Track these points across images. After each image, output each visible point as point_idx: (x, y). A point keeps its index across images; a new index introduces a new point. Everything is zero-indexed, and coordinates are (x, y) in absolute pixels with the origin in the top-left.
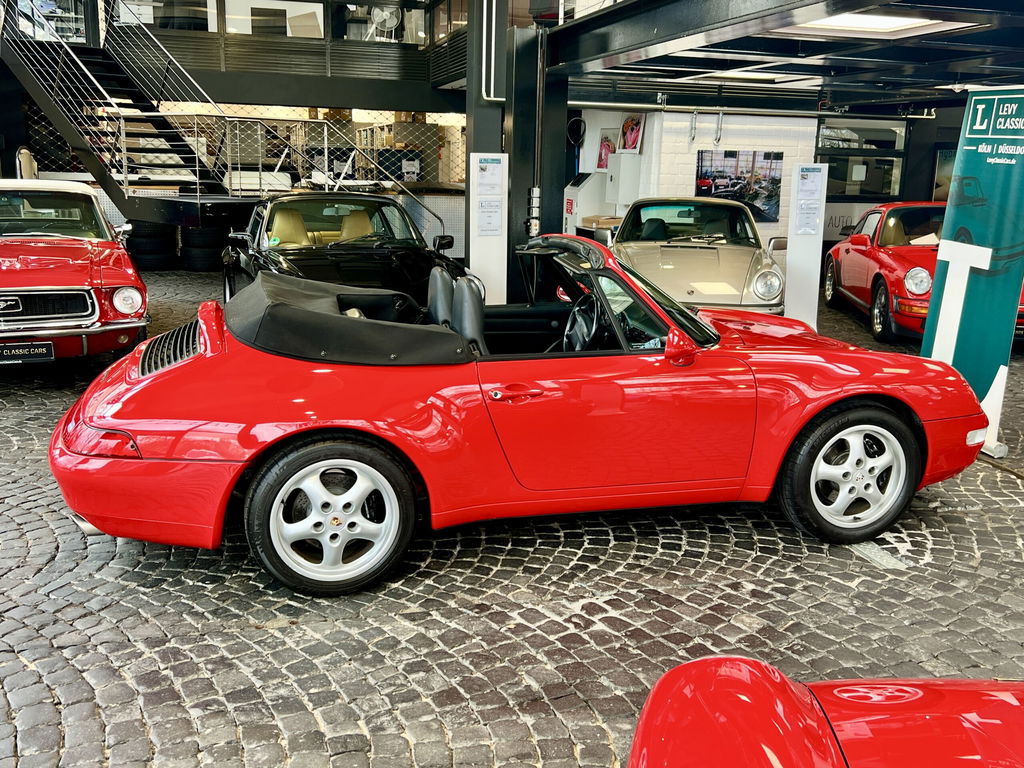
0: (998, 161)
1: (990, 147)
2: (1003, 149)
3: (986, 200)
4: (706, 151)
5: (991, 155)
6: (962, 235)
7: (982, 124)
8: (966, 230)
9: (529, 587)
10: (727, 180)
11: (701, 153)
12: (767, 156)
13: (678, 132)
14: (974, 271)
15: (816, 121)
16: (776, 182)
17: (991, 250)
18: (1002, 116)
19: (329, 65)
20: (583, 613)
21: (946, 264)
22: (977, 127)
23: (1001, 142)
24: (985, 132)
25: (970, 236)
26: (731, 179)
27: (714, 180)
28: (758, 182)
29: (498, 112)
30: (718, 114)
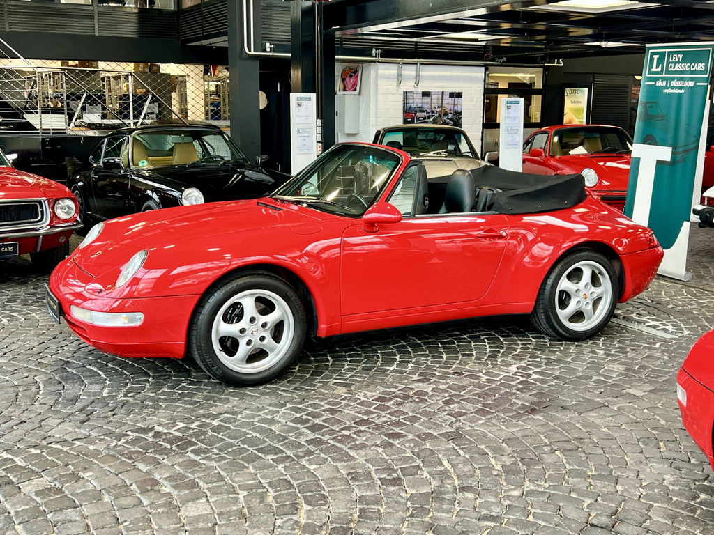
0: (671, 91)
1: (665, 83)
2: (674, 83)
3: (665, 116)
4: (409, 92)
5: (666, 87)
6: (648, 140)
7: (657, 67)
8: (651, 136)
9: (474, 362)
10: (425, 114)
11: (405, 93)
12: (452, 95)
13: (389, 78)
14: (659, 163)
15: (483, 69)
16: (458, 114)
17: (671, 148)
18: (672, 63)
19: (96, 26)
20: (520, 371)
21: (638, 160)
22: (654, 69)
23: (673, 79)
24: (661, 72)
25: (655, 140)
26: (427, 113)
27: (415, 114)
28: (446, 114)
29: (257, 64)
30: (417, 64)
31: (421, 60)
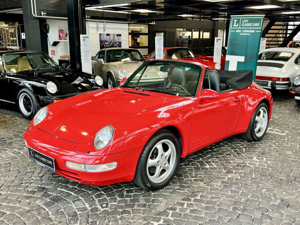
0: (244, 34)
1: (240, 31)
3: (241, 44)
4: (101, 34)
5: (241, 33)
8: (233, 52)
10: (108, 43)
11: (100, 34)
12: (117, 35)
13: (93, 28)
15: (128, 25)
16: (120, 43)
17: (244, 57)
22: (235, 25)
23: (245, 29)
24: (238, 27)
25: (236, 53)
26: (109, 42)
27: (104, 43)
28: (116, 43)
29: (38, 21)
30: (104, 22)
31: (105, 20)
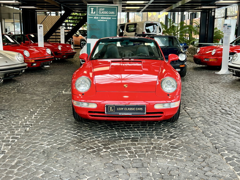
0: (101, 20)
3: (100, 29)
5: (99, 19)
6: (93, 37)
18: (100, 11)
21: (90, 44)
22: (92, 13)
23: (102, 16)
24: (95, 14)
25: (97, 37)
